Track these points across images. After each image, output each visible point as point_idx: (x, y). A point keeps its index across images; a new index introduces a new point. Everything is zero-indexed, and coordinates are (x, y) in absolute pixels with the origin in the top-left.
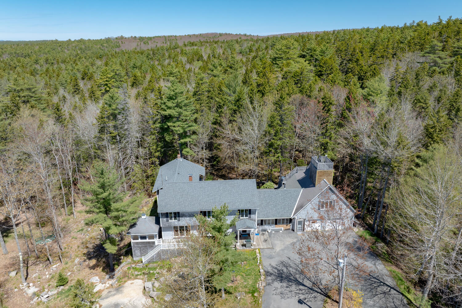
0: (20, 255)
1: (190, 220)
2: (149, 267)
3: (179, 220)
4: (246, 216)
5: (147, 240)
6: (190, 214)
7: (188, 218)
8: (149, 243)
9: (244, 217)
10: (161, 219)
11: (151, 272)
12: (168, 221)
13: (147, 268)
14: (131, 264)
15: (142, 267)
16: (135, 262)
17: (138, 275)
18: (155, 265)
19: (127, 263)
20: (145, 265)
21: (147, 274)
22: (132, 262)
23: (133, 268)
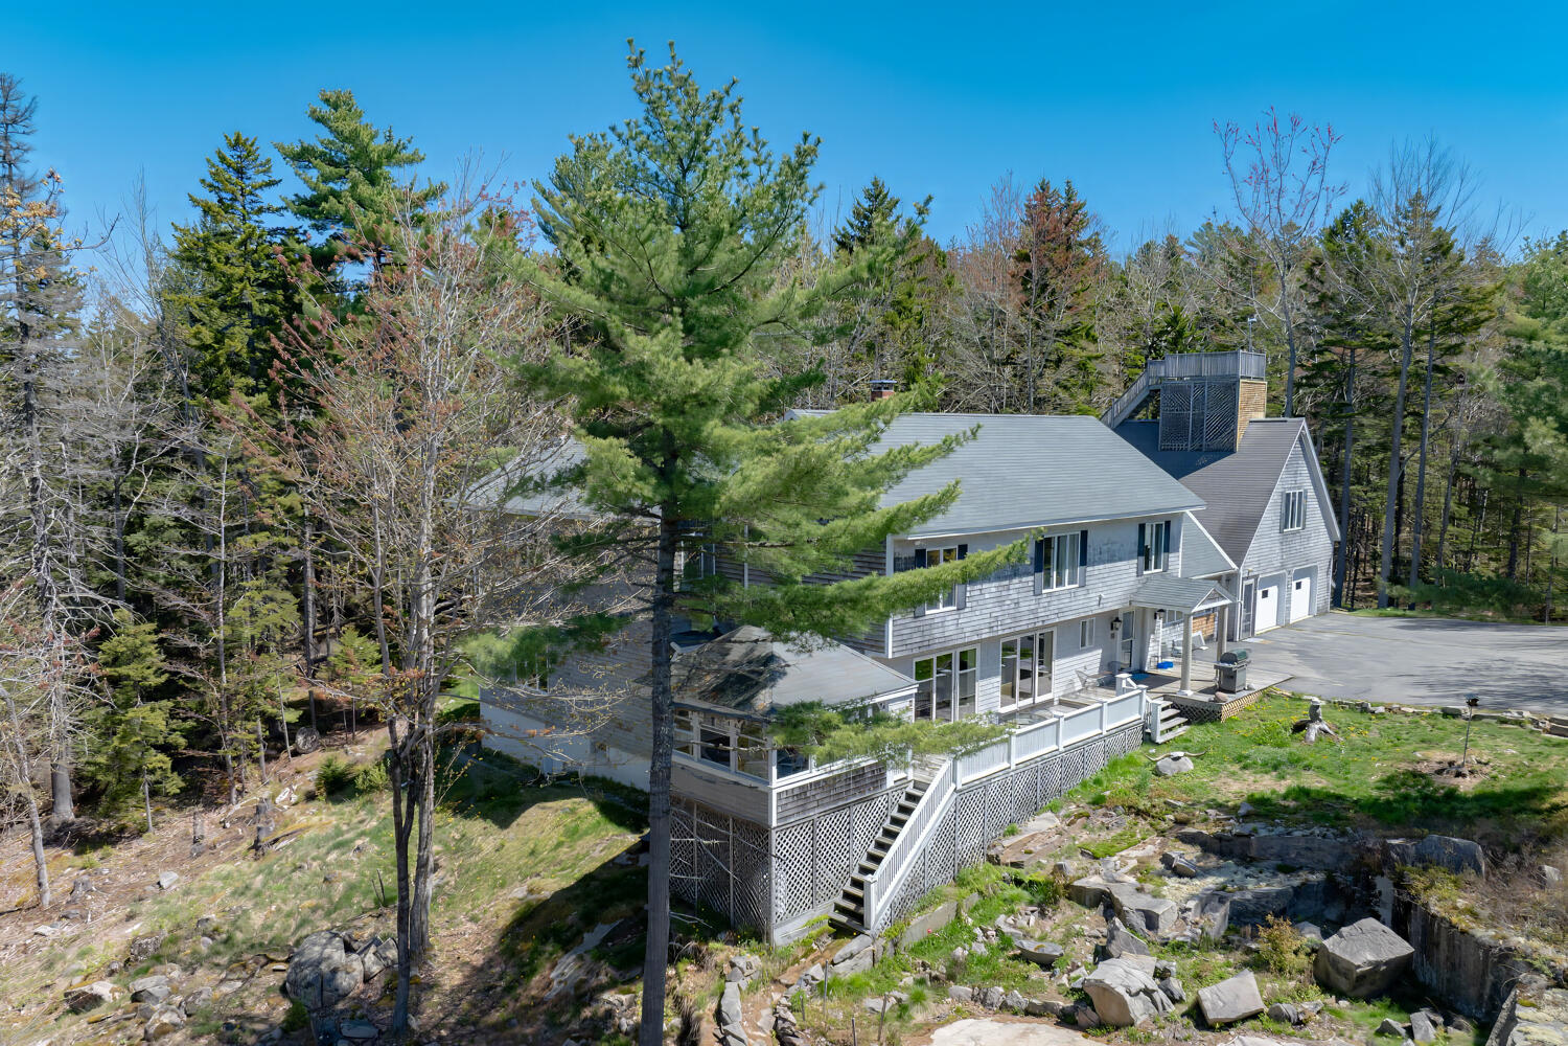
9: (1153, 570)
11: (959, 953)
13: (906, 956)
14: (775, 981)
15: (869, 960)
16: (788, 960)
17: (902, 1009)
18: (941, 914)
19: (744, 984)
20: (882, 942)
21: (951, 977)
22: (773, 968)
23: (822, 989)
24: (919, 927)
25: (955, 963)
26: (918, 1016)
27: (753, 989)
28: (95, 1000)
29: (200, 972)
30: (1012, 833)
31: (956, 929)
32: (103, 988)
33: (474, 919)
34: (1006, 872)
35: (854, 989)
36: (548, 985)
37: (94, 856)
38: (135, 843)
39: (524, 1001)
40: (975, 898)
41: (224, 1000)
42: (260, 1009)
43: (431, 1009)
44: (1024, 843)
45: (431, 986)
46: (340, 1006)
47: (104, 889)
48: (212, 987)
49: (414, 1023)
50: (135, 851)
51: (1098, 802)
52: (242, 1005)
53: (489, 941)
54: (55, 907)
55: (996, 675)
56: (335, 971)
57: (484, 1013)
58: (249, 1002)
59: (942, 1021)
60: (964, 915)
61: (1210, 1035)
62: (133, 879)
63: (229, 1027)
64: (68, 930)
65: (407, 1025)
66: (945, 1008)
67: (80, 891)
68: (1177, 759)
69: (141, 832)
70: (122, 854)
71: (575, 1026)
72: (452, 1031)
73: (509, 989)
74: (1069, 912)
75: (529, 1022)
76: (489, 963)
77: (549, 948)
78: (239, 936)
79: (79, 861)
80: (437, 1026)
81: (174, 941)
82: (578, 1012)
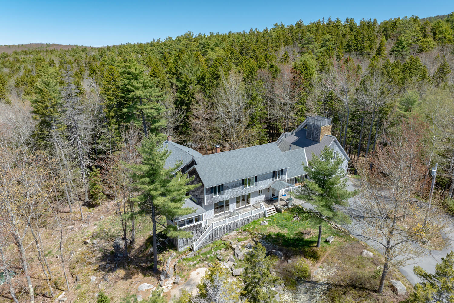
0: (31, 288)
1: (233, 192)
2: (201, 253)
3: (223, 194)
4: (279, 178)
5: (194, 224)
6: (233, 185)
7: (231, 190)
8: (196, 226)
9: (278, 179)
10: (205, 196)
11: (208, 256)
12: (212, 197)
13: (200, 255)
14: (178, 257)
15: (193, 256)
16: (181, 254)
17: (195, 264)
18: (208, 249)
19: (172, 257)
20: (196, 253)
21: (205, 260)
22: (178, 255)
23: (184, 260)
24: (204, 251)
25: (207, 258)
26: (197, 266)
27: (174, 258)
28: (87, 243)
29: (103, 240)
30: (226, 235)
31: (210, 252)
32: (88, 241)
33: (143, 236)
34: (223, 242)
35: (189, 260)
36: (148, 252)
37: (91, 209)
38: (98, 207)
39: (145, 254)
40: (215, 246)
41: (105, 246)
42: (109, 248)
43: (133, 252)
44: (228, 237)
45: (134, 248)
46: (120, 250)
47: (92, 217)
48: (103, 243)
49: (129, 255)
50: (98, 209)
51: (245, 230)
52: (107, 247)
53: (144, 241)
54: (84, 220)
55: (235, 203)
56: (120, 244)
57: (139, 255)
58: (108, 247)
59: (200, 267)
60: (213, 249)
61: (233, 277)
62: (97, 216)
63: (105, 251)
64: (86, 225)
65: (127, 256)
66: (202, 265)
67: (88, 218)
68: (264, 222)
69: (99, 205)
70: (96, 209)
71: (150, 259)
72: (134, 257)
73: (144, 251)
74: (230, 251)
75: (144, 258)
76: (143, 245)
77: (150, 245)
78: (109, 233)
79: (89, 210)
80: (132, 256)
81: (99, 233)
82: (151, 257)
